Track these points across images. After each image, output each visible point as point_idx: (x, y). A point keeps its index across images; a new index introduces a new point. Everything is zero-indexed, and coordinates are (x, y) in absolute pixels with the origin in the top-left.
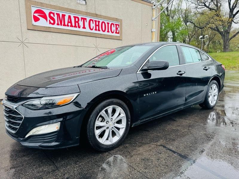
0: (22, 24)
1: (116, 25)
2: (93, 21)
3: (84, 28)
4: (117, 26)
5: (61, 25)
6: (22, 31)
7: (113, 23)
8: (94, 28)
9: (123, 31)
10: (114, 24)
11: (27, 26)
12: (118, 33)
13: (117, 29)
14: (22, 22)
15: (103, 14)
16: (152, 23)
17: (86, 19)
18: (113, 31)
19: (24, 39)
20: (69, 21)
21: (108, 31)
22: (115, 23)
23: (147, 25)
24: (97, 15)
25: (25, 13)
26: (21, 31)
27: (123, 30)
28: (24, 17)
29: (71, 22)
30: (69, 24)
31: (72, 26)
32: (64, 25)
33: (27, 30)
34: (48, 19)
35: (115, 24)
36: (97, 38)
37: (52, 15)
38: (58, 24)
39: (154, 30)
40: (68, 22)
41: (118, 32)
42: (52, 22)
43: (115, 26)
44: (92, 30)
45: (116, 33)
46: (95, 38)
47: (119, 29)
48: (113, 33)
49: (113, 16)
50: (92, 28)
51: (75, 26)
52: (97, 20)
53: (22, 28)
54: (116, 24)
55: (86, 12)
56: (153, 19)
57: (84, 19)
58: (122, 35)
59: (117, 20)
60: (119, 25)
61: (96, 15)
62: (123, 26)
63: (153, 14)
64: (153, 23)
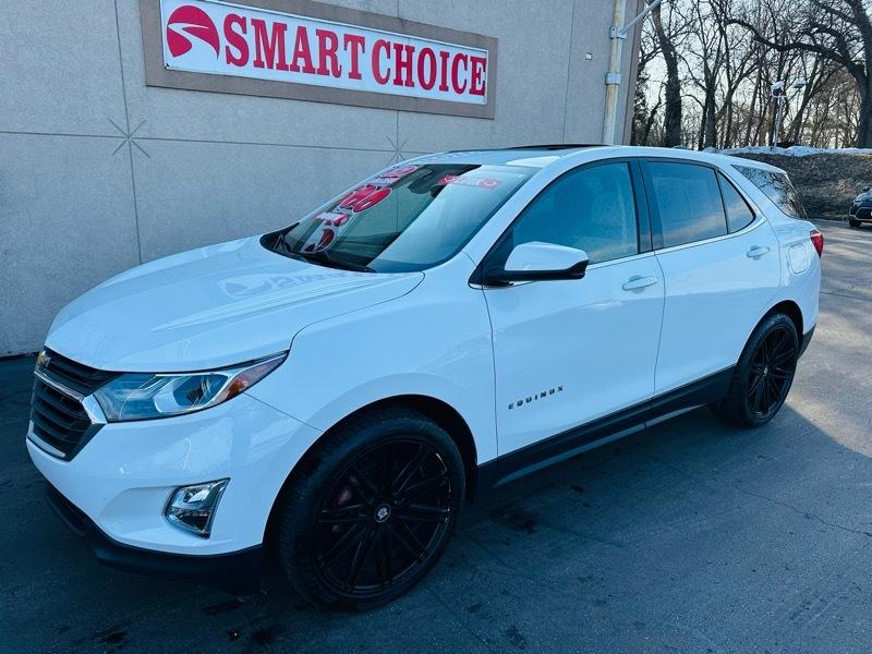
0: (125, 64)
1: (475, 60)
2: (388, 46)
3: (355, 75)
4: (479, 65)
5: (270, 66)
6: (127, 94)
7: (464, 53)
8: (393, 76)
9: (499, 84)
10: (465, 58)
11: (142, 73)
12: (481, 93)
13: (479, 75)
14: (125, 56)
15: (428, 18)
16: (611, 51)
17: (362, 40)
18: (461, 86)
19: (134, 124)
20: (301, 49)
21: (444, 88)
22: (470, 54)
23: (589, 57)
24: (402, 21)
25: (137, 22)
26: (124, 95)
27: (499, 78)
28: (132, 40)
29: (306, 55)
30: (301, 62)
31: (309, 69)
32: (282, 66)
33: (145, 89)
34: (223, 42)
35: (469, 59)
36: (402, 114)
37: (236, 27)
38: (258, 64)
39: (615, 78)
40: (297, 54)
41: (479, 87)
42: (237, 54)
43: (470, 64)
44: (383, 81)
45: (473, 91)
46: (393, 112)
47: (484, 76)
48: (460, 91)
49: (465, 26)
50: (383, 75)
51: (323, 71)
52: (405, 43)
53: (127, 83)
54: (472, 58)
55: (364, 14)
56: (613, 34)
57: (355, 41)
58: (494, 99)
59: (477, 40)
60: (483, 61)
61: (402, 25)
62: (499, 63)
63: (617, 14)
64: (614, 52)
